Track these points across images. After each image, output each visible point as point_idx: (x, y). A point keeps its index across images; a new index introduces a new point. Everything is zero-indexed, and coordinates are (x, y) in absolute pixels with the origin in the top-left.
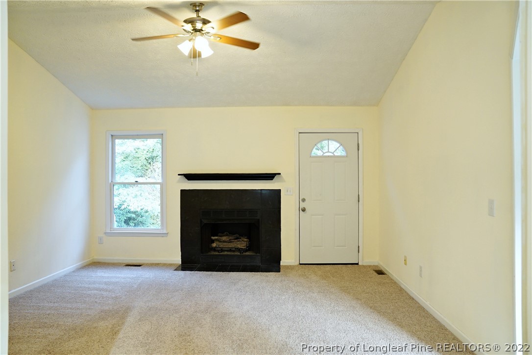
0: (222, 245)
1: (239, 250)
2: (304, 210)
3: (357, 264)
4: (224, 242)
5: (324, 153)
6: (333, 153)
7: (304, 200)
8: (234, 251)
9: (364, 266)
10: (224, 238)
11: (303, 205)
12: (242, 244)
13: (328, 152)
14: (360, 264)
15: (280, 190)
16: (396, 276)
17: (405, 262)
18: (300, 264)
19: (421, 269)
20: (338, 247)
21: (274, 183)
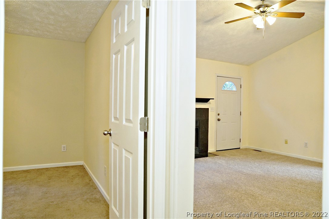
2: (219, 120)
3: (240, 148)
5: (227, 89)
6: (231, 89)
7: (219, 115)
9: (242, 149)
11: (219, 117)
13: (229, 88)
14: (241, 148)
15: (208, 109)
16: (273, 151)
17: (286, 142)
18: (217, 151)
19: (306, 144)
20: (232, 139)
21: (206, 104)
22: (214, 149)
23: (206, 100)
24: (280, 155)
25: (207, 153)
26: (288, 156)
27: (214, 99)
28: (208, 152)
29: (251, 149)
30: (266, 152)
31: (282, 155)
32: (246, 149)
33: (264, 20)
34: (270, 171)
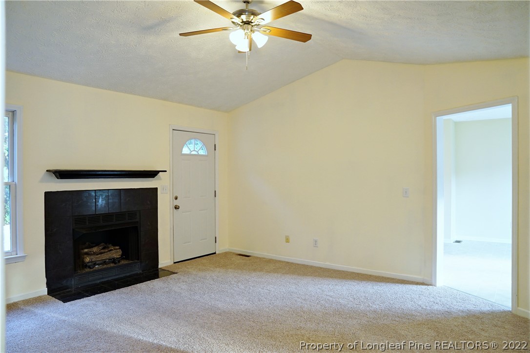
0: (94, 258)
1: (113, 261)
2: (177, 208)
3: (215, 253)
4: (95, 254)
5: (191, 152)
6: (198, 152)
7: (176, 198)
8: (109, 263)
9: (219, 254)
10: (95, 249)
11: (176, 203)
12: (116, 253)
13: (194, 150)
14: (217, 253)
15: (157, 188)
16: (269, 255)
17: (287, 240)
18: (175, 263)
19: (316, 241)
20: (202, 240)
21: (151, 181)
22: (169, 261)
23: (152, 174)
24: (279, 261)
25: (158, 270)
26: (291, 261)
27: (166, 171)
28: (159, 267)
29: (234, 253)
30: (257, 258)
31: (282, 262)
32: (226, 255)
33: (248, 38)
34: (261, 300)
